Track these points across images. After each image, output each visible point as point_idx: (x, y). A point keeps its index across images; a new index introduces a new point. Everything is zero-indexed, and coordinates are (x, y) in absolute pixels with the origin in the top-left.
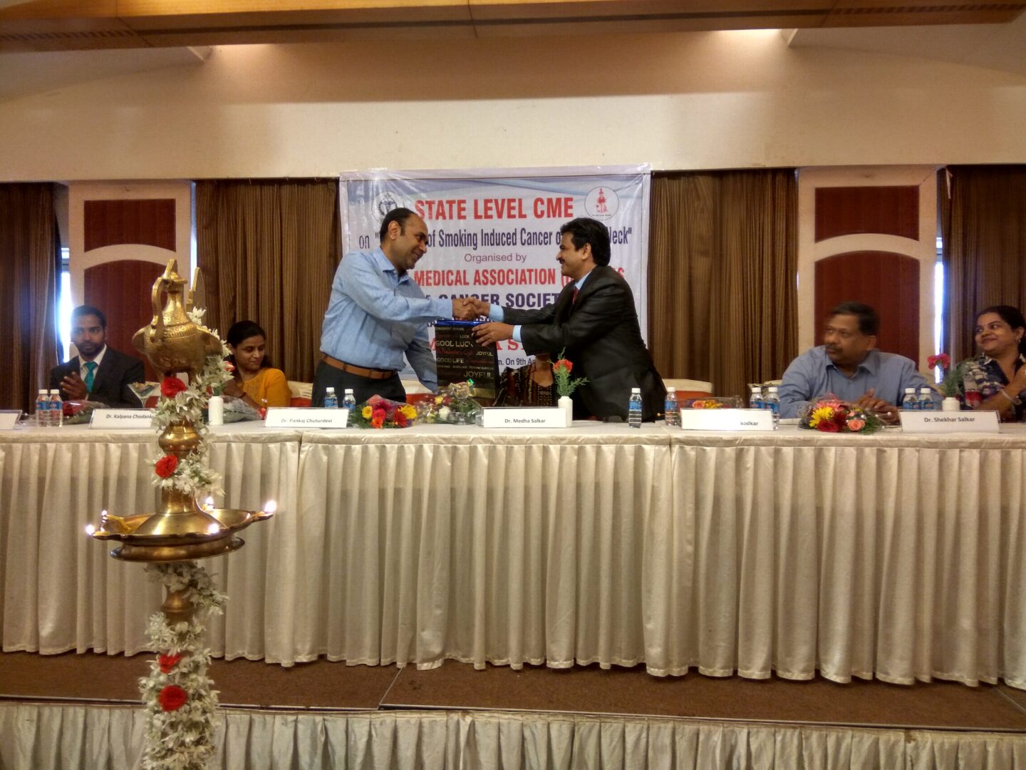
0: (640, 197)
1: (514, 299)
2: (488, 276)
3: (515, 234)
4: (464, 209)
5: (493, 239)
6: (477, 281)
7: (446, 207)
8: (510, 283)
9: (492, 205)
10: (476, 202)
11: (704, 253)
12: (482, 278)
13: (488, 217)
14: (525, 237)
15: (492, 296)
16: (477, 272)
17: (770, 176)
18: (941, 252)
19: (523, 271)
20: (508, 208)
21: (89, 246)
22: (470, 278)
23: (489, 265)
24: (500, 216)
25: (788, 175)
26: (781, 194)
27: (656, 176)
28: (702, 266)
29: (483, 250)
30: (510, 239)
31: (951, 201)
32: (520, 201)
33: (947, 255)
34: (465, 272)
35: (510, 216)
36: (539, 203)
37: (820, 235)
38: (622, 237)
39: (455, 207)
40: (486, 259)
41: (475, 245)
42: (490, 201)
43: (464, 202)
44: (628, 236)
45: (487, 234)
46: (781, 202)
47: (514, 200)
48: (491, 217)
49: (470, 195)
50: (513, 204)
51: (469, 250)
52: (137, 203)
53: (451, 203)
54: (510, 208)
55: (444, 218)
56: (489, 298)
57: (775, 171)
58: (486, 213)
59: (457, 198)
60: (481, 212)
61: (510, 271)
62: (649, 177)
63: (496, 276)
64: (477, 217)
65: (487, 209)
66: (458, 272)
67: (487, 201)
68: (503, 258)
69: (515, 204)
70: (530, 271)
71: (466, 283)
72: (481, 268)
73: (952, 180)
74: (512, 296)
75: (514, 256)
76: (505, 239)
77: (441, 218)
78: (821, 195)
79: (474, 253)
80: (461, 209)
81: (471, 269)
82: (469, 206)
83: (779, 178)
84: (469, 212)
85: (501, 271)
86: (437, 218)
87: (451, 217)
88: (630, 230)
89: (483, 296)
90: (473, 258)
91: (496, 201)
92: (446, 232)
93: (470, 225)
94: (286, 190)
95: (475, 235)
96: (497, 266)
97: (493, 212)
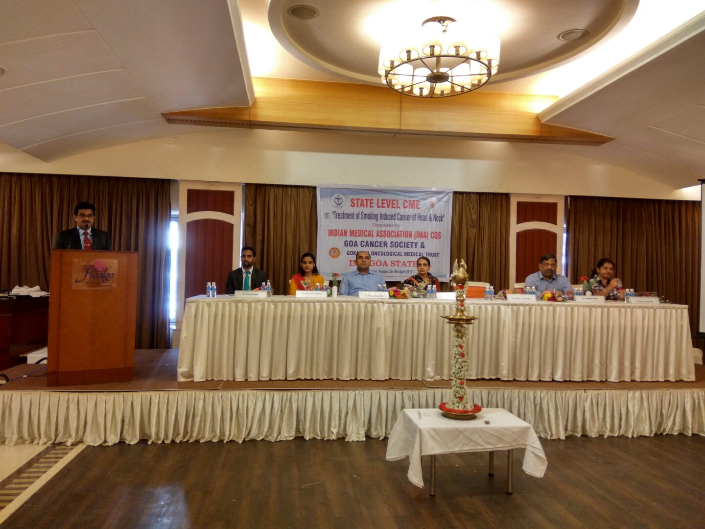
0: (447, 202)
1: (394, 244)
2: (383, 233)
3: (395, 215)
4: (373, 203)
5: (385, 217)
6: (377, 235)
7: (365, 202)
8: (392, 237)
9: (385, 202)
10: (378, 200)
11: (473, 227)
12: (380, 234)
13: (383, 207)
14: (399, 217)
15: (384, 242)
16: (378, 232)
17: (500, 196)
18: (565, 229)
19: (398, 232)
20: (391, 204)
21: (189, 211)
22: (375, 234)
23: (383, 229)
24: (388, 207)
25: (507, 195)
26: (504, 204)
27: (456, 193)
28: (473, 232)
29: (380, 222)
30: (393, 217)
31: (570, 209)
32: (397, 201)
33: (568, 231)
34: (372, 231)
35: (393, 207)
36: (406, 202)
37: (519, 222)
38: (440, 219)
39: (369, 202)
40: (382, 225)
41: (377, 219)
42: (384, 200)
43: (373, 200)
44: (443, 218)
45: (382, 215)
46: (504, 208)
47: (394, 200)
48: (384, 207)
49: (376, 197)
50: (394, 202)
51: (374, 221)
52: (215, 192)
53: (367, 200)
54: (393, 204)
55: (364, 206)
56: (383, 243)
57: (502, 194)
58: (382, 205)
59: (369, 198)
60: (380, 205)
61: (392, 231)
62: (451, 195)
63: (386, 233)
64: (378, 207)
65: (383, 203)
66: (369, 231)
67: (383, 200)
68: (390, 226)
69: (395, 202)
70: (401, 231)
71: (373, 236)
72: (379, 229)
73: (570, 201)
74: (393, 242)
75: (394, 225)
76: (390, 217)
77: (362, 206)
78: (519, 204)
79: (376, 223)
80: (371, 203)
81: (375, 230)
82: (375, 202)
83: (504, 196)
84: (375, 205)
85: (389, 231)
86: (361, 207)
87: (367, 206)
88: (444, 216)
89: (380, 242)
90: (376, 225)
91: (387, 200)
92: (364, 213)
93: (376, 210)
94: (289, 190)
95: (377, 215)
96: (387, 229)
97: (385, 205)
